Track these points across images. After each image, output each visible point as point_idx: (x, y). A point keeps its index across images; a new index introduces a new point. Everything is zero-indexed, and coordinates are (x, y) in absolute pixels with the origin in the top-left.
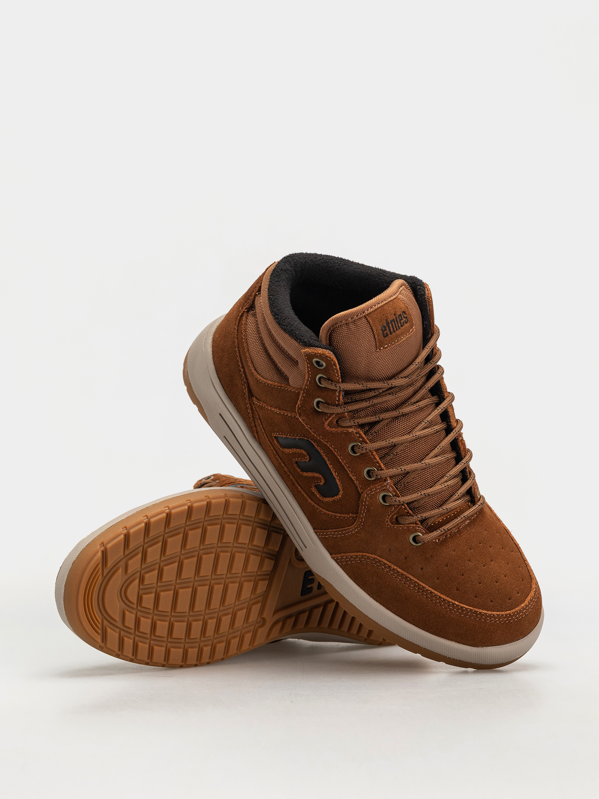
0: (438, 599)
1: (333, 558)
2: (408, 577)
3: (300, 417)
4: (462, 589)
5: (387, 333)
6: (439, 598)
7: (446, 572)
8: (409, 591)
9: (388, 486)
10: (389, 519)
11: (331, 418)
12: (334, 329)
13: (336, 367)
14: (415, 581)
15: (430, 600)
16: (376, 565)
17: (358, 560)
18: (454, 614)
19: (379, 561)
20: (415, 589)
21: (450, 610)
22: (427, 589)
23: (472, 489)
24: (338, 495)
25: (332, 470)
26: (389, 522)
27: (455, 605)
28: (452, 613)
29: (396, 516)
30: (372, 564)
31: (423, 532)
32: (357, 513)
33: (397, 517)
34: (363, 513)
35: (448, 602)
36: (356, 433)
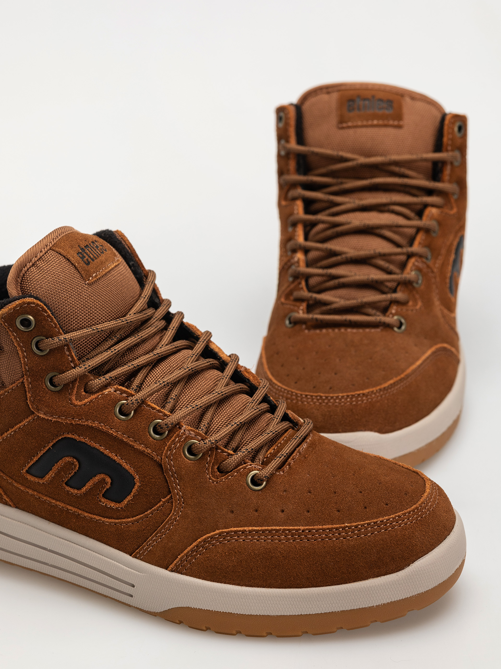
0: (323, 533)
1: (172, 571)
2: (272, 530)
3: (39, 412)
4: (343, 507)
5: (87, 260)
6: (323, 531)
7: (313, 498)
8: (283, 546)
9: (187, 432)
10: (210, 473)
11: (75, 389)
12: (22, 279)
13: (47, 314)
14: (283, 529)
15: (313, 540)
16: (226, 541)
17: (202, 551)
18: (352, 540)
19: (227, 534)
20: (289, 539)
21: (345, 539)
22: (302, 529)
23: (289, 416)
24: (135, 483)
25: (110, 455)
26: (212, 478)
27: (347, 528)
28: (348, 540)
29: (216, 467)
30: (220, 543)
31: (259, 469)
32: (170, 492)
33: (218, 468)
34: (176, 486)
35: (336, 530)
36: (115, 391)
